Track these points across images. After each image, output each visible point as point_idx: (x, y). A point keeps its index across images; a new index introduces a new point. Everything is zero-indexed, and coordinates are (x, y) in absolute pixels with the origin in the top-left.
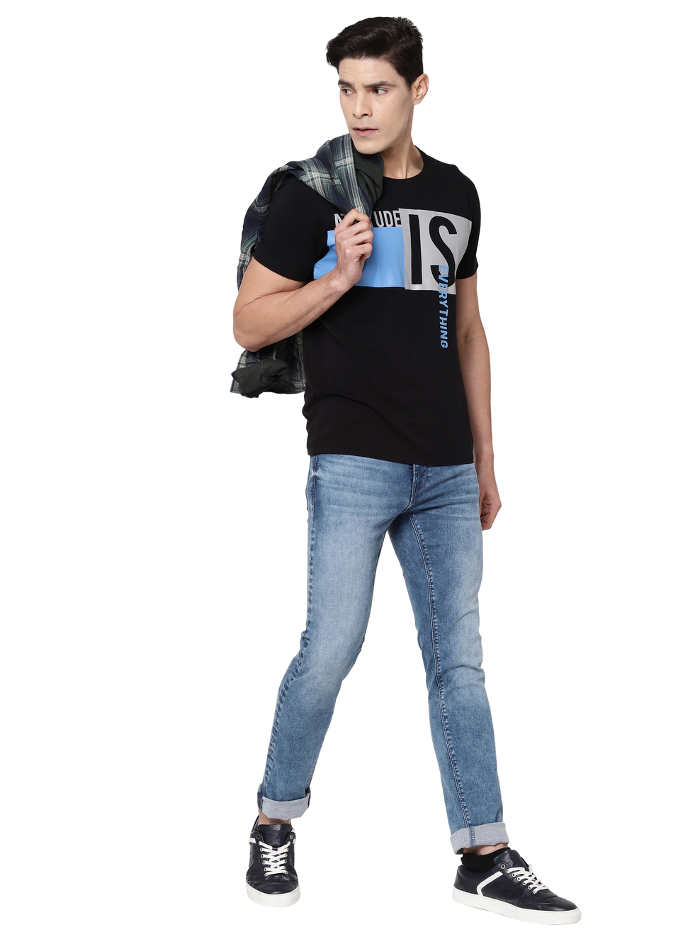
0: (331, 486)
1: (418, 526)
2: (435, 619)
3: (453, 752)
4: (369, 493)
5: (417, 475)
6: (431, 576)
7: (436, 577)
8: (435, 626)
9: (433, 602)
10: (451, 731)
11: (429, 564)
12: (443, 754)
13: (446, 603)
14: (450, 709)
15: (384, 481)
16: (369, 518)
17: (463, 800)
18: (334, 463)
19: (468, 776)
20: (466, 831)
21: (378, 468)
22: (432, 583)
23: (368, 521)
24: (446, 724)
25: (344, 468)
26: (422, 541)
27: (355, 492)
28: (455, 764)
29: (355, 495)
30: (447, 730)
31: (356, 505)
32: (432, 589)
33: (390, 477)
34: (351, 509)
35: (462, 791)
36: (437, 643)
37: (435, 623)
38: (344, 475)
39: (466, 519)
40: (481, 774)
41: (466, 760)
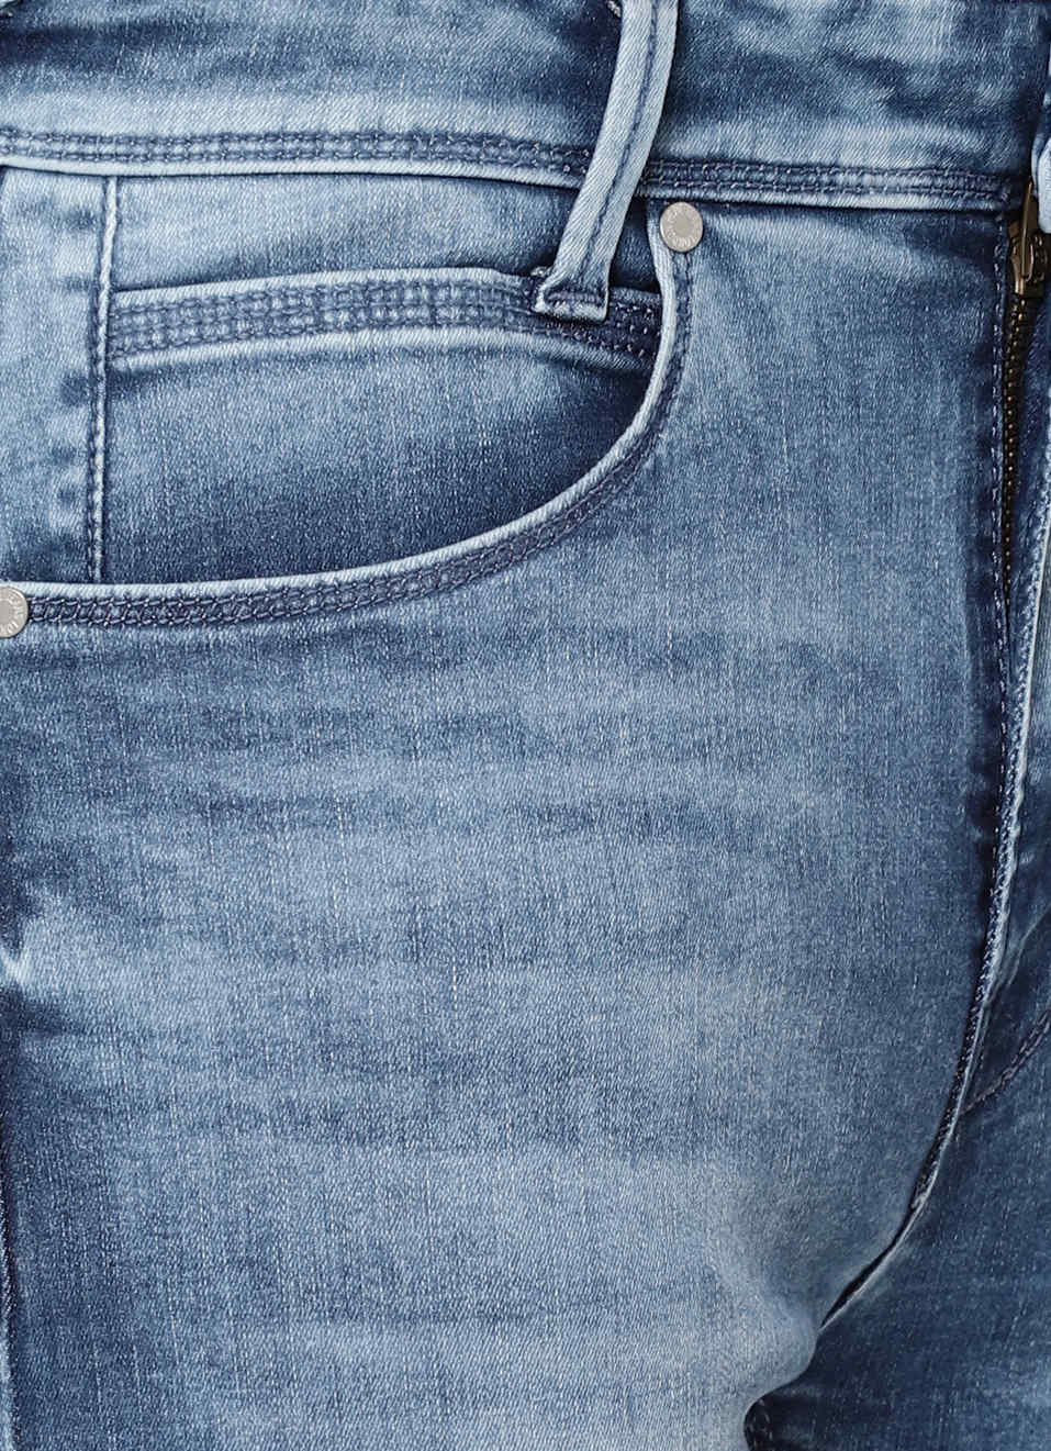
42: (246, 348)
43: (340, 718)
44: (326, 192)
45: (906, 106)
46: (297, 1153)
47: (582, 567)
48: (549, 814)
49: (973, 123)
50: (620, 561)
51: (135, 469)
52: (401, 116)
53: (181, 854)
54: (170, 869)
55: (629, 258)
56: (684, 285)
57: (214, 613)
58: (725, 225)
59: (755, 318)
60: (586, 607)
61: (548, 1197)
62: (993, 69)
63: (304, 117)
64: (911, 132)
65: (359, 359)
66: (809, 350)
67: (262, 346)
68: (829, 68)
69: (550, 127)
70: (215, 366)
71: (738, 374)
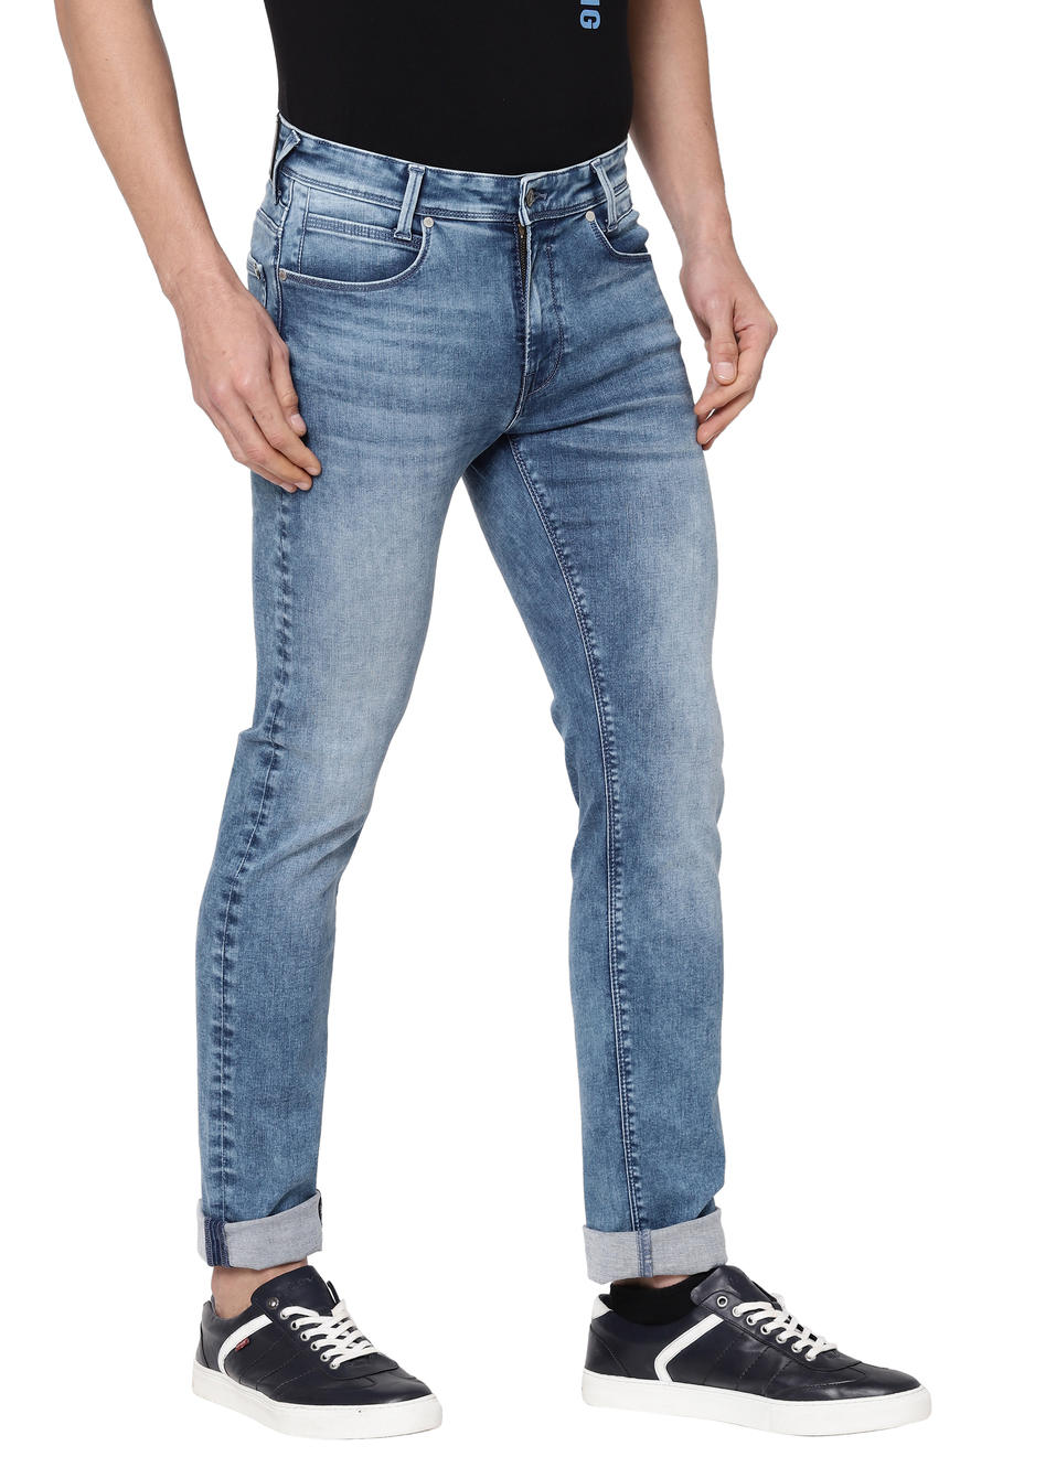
0: (324, 387)
1: (535, 476)
2: (606, 704)
3: (628, 1043)
4: (425, 408)
5: (534, 355)
6: (581, 598)
7: (594, 600)
8: (609, 723)
9: (597, 661)
10: (631, 992)
11: (571, 568)
12: (599, 1042)
13: (629, 667)
14: (636, 936)
15: (457, 374)
16: (429, 468)
17: (634, 1162)
18: (328, 329)
19: (654, 1106)
20: (630, 1238)
21: (441, 341)
22: (586, 616)
23: (426, 475)
24: (620, 971)
25: (354, 345)
26: (549, 510)
27: (388, 406)
28: (628, 1073)
29: (389, 415)
30: (621, 987)
31: (394, 440)
32: (589, 630)
33: (471, 363)
34: (383, 450)
35: (635, 1139)
36: (614, 766)
37: (606, 714)
38: (357, 363)
39: (656, 457)
40: (685, 1103)
41: (656, 1065)
42: (329, 232)
43: (344, 313)
44: (347, 202)
45: (484, 199)
46: (332, 401)
47: (399, 292)
48: (387, 342)
49: (502, 204)
50: (410, 291)
51: (307, 252)
52: (363, 188)
53: (313, 334)
54: (311, 337)
55: (416, 226)
56: (428, 235)
57: (320, 284)
58: (438, 223)
59: (448, 243)
60: (401, 300)
61: (384, 419)
62: (505, 193)
63: (344, 183)
64: (486, 206)
65: (352, 241)
66: (463, 250)
67: (333, 233)
68: (464, 192)
69: (397, 197)
70: (324, 234)
71: (443, 254)
